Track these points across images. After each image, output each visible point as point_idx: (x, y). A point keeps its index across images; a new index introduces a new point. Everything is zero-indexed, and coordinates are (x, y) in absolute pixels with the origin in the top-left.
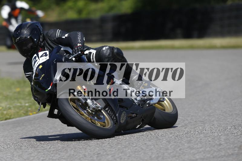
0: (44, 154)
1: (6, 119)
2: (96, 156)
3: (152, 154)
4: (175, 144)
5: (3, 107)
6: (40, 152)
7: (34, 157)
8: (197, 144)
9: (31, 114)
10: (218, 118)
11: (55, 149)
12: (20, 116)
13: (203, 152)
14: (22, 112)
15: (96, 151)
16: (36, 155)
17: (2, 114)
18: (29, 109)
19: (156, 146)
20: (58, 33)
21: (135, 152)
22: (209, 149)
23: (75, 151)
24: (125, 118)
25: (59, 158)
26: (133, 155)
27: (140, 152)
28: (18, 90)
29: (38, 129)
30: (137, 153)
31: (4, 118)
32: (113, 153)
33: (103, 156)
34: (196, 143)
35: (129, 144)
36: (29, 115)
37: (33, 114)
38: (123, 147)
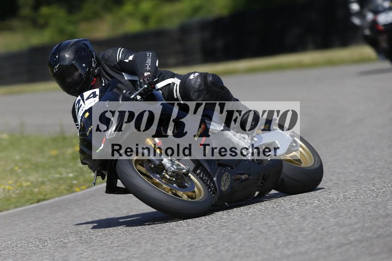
0: (103, 253)
1: (38, 201)
2: (188, 249)
3: (278, 240)
4: (314, 220)
5: (32, 182)
6: (96, 250)
7: (87, 258)
8: (349, 218)
9: (77, 189)
10: (379, 174)
11: (120, 243)
12: (61, 194)
13: (360, 230)
14: (63, 187)
15: (186, 242)
16: (90, 256)
17: (32, 193)
18: (75, 182)
19: (283, 226)
20: (120, 53)
21: (251, 238)
22: (369, 224)
23: (152, 244)
24: (228, 183)
25: (129, 256)
26: (248, 244)
27: (258, 237)
28: (54, 153)
29: (91, 213)
30: (253, 240)
31: (35, 201)
32: (214, 242)
33: (198, 249)
34: (348, 216)
35: (240, 226)
36: (76, 192)
37: (82, 190)
38: (231, 231)
